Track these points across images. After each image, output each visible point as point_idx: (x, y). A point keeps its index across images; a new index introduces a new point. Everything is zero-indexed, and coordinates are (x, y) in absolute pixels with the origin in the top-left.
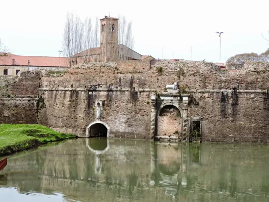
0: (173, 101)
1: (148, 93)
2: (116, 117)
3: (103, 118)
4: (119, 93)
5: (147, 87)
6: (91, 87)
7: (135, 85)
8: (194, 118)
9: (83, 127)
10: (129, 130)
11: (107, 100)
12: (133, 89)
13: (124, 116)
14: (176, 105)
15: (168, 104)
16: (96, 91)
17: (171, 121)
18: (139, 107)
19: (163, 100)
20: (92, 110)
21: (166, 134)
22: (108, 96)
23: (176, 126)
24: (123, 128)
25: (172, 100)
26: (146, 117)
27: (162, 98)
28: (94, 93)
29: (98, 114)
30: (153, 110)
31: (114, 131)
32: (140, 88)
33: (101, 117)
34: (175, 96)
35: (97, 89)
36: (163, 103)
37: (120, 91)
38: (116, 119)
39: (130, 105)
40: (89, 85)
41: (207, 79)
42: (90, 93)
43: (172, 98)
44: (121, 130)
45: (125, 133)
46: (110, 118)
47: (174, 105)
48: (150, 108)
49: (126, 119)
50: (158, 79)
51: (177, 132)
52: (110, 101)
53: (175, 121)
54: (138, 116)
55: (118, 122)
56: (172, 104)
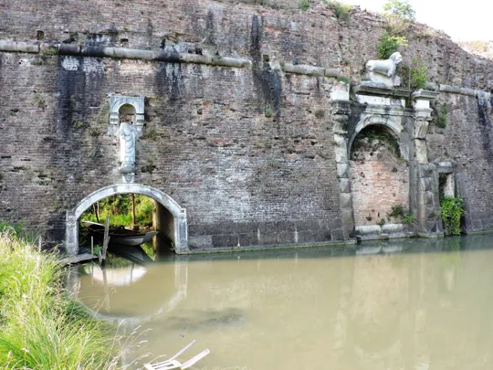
0: (391, 112)
1: (313, 81)
2: (210, 165)
3: (150, 169)
4: (206, 72)
5: (310, 59)
6: (72, 40)
7: (267, 48)
8: (443, 164)
10: (266, 213)
11: (160, 94)
12: (262, 63)
13: (244, 161)
14: (395, 125)
15: (375, 120)
16: (99, 55)
17: (384, 176)
20: (89, 139)
21: (369, 219)
22: (160, 81)
23: (396, 190)
24: (245, 207)
25: (387, 109)
27: (363, 99)
28: (90, 66)
29: (124, 154)
32: (288, 59)
34: (396, 97)
35: (109, 50)
36: (363, 117)
37: (214, 65)
38: (211, 172)
39: (258, 120)
40: (60, 30)
42: (70, 64)
43: (387, 102)
44: (237, 217)
45: (254, 226)
46: (182, 171)
47: (390, 123)
48: (327, 133)
49: (250, 173)
50: (341, 38)
51: (397, 212)
52: (173, 100)
53: (394, 176)
55: (219, 183)
56: (382, 121)
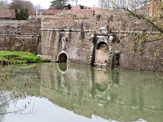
0: (104, 39)
1: (90, 33)
2: (72, 49)
3: (66, 49)
5: (90, 28)
6: (62, 29)
7: (84, 27)
8: (116, 51)
9: (56, 55)
10: (78, 58)
11: (69, 37)
12: (83, 30)
13: (77, 49)
14: (106, 42)
15: (101, 41)
16: (64, 31)
17: (103, 53)
18: (85, 43)
19: (98, 38)
20: (61, 44)
21: (99, 62)
22: (70, 35)
23: (106, 57)
24: (75, 57)
25: (103, 38)
26: (88, 50)
27: (98, 36)
28: (63, 33)
29: (63, 47)
30: (92, 45)
31: (70, 58)
32: (87, 29)
33: (65, 49)
34: (105, 35)
36: (98, 40)
37: (76, 31)
38: (72, 50)
39: (80, 41)
40: (61, 27)
41: (126, 23)
42: (61, 32)
43: (104, 37)
45: (76, 60)
46: (69, 50)
47: (105, 41)
49: (77, 51)
50: (96, 23)
51: (106, 61)
52: (70, 38)
53: (105, 53)
54: (84, 49)
55: (73, 52)
56: (103, 41)
